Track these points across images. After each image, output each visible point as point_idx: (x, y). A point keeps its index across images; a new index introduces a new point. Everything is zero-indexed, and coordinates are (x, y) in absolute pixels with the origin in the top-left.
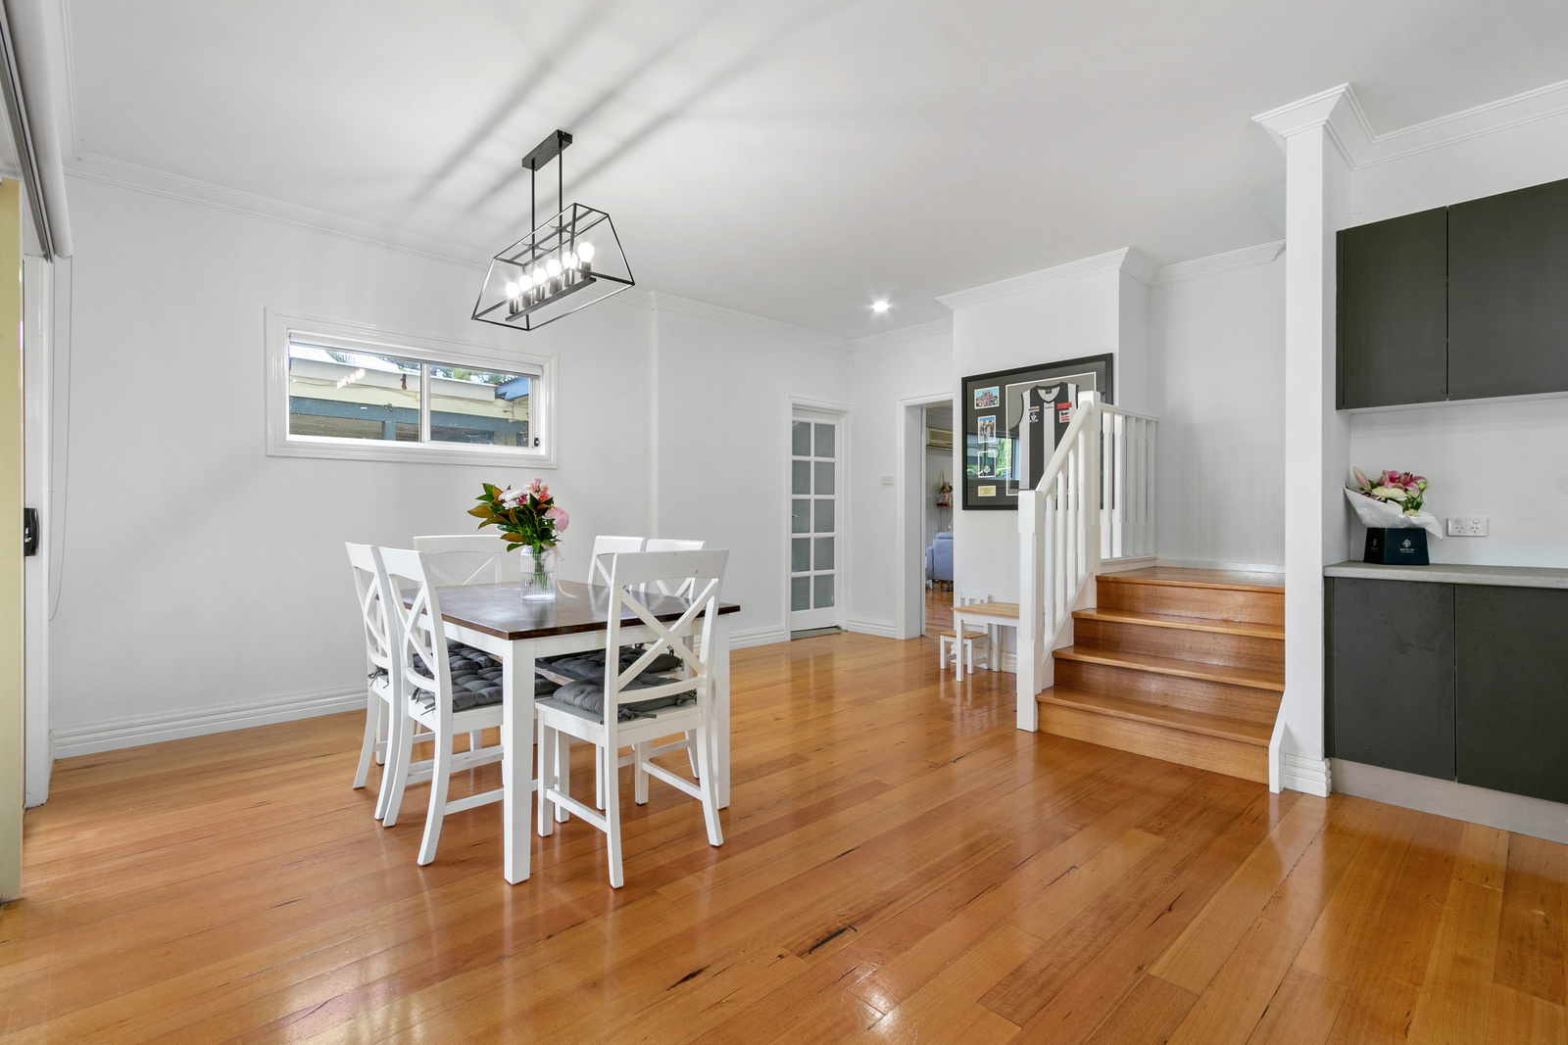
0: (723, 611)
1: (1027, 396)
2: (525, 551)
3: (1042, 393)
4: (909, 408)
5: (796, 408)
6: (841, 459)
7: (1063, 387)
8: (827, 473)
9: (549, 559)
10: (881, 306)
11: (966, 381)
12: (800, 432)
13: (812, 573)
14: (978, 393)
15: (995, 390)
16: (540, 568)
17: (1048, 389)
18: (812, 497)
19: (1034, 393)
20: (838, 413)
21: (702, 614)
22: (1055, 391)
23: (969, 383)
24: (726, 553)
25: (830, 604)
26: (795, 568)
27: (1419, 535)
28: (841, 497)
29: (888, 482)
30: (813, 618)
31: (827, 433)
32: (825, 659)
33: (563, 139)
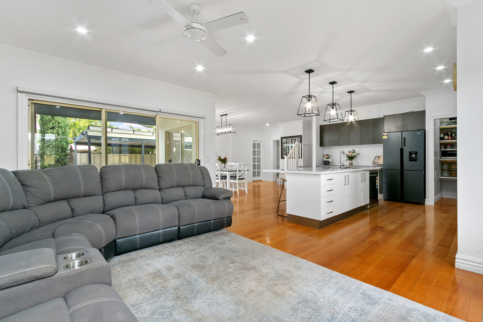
0: (247, 170)
1: (290, 141)
2: (223, 164)
3: (292, 140)
4: (273, 141)
5: (253, 141)
6: (261, 150)
7: (295, 140)
8: (259, 152)
9: (226, 165)
10: (268, 125)
11: (281, 138)
12: (254, 145)
13: (256, 170)
14: (283, 140)
15: (286, 140)
16: (225, 166)
17: (293, 140)
18: (256, 156)
19: (291, 140)
20: (261, 141)
21: (245, 170)
22: (294, 140)
23: (282, 138)
24: (248, 164)
25: (259, 176)
26: (253, 169)
27: (328, 162)
28: (262, 156)
29: (270, 154)
30: (256, 178)
31: (259, 145)
32: (259, 186)
33: (227, 114)
